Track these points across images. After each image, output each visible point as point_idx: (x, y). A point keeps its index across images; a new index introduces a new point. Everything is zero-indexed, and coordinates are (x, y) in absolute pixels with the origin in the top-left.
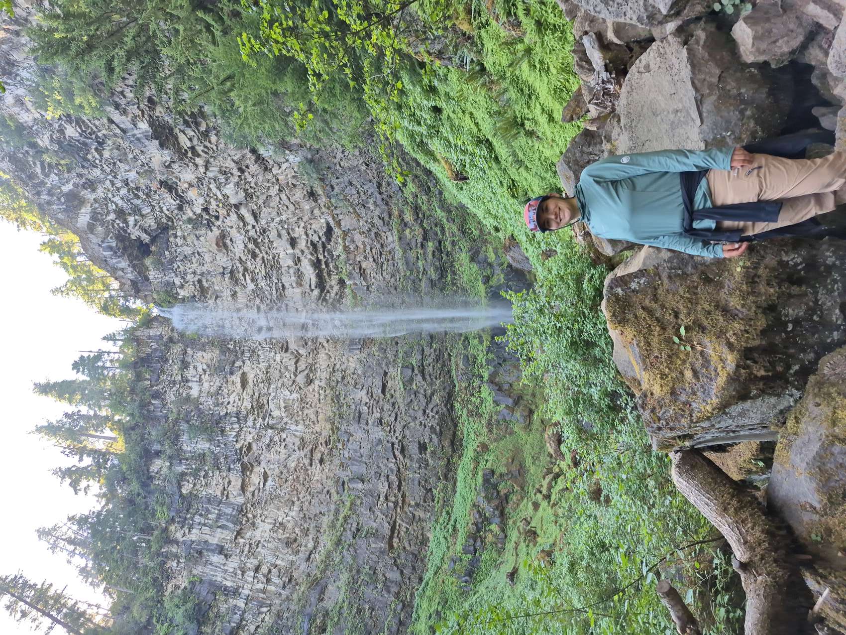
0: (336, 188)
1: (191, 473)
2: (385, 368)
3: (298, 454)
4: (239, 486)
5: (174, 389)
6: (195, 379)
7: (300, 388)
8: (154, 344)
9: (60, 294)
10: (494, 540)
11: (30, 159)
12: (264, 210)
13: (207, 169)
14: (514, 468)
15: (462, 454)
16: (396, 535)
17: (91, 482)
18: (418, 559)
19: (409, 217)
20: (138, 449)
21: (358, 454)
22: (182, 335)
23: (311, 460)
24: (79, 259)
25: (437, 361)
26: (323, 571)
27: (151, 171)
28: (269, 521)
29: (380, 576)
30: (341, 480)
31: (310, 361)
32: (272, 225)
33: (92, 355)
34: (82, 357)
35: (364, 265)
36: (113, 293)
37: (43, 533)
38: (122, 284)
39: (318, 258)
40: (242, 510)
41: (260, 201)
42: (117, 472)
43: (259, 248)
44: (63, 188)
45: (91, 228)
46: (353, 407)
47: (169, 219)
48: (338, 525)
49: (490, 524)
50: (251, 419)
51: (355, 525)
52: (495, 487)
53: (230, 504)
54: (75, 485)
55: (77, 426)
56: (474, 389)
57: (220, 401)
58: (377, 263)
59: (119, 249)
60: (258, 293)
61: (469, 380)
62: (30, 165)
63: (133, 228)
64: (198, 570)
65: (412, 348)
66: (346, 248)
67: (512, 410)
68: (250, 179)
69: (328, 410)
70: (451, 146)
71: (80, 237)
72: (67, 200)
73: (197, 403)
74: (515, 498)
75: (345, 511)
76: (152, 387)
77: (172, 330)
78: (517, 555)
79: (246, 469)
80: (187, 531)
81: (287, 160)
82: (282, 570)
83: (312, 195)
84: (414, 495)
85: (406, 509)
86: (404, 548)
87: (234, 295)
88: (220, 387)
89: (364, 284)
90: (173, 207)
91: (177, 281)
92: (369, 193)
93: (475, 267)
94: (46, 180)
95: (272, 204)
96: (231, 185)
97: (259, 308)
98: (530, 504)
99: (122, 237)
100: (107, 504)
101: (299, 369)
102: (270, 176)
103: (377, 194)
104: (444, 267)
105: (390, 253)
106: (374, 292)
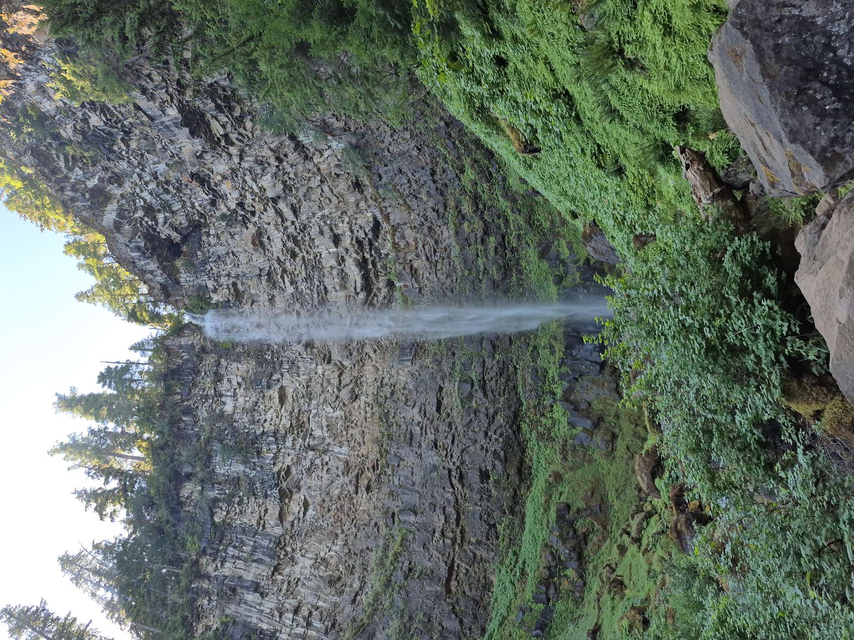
0: (384, 176)
1: (224, 499)
2: (440, 383)
3: (342, 480)
4: (277, 515)
5: (207, 404)
6: (229, 394)
7: (344, 405)
8: (186, 356)
9: (85, 301)
10: (570, 587)
11: (53, 152)
12: (304, 203)
13: (241, 159)
14: (594, 503)
15: (531, 484)
16: (454, 577)
17: (118, 506)
18: (480, 606)
19: (467, 208)
20: (168, 470)
21: (410, 482)
22: (215, 344)
23: (357, 487)
24: (106, 261)
25: (501, 375)
26: (371, 616)
27: (181, 162)
28: (310, 556)
29: (436, 625)
30: (390, 512)
31: (355, 374)
32: (313, 220)
33: (119, 366)
34: (109, 369)
35: (415, 265)
36: (142, 298)
37: (67, 562)
38: (151, 289)
39: (364, 257)
40: (280, 542)
41: (300, 194)
42: (145, 496)
43: (299, 246)
44: (88, 183)
45: (118, 226)
46: (404, 427)
47: (202, 215)
48: (388, 563)
49: (566, 568)
50: (290, 438)
51: (406, 564)
52: (571, 524)
53: (267, 536)
54: (100, 510)
55: (104, 444)
56: (545, 408)
57: (257, 418)
58: (430, 262)
59: (147, 249)
60: (298, 297)
61: (539, 397)
62: (53, 159)
63: (163, 226)
64: (231, 609)
65: (471, 359)
66: (395, 245)
67: (590, 433)
68: (289, 170)
69: (375, 430)
70: (518, 108)
71: (107, 236)
72: (92, 196)
73: (230, 420)
74: (595, 539)
75: (395, 547)
76: (183, 402)
77: (205, 339)
78: (600, 608)
79: (285, 496)
80: (219, 565)
81: (330, 147)
82: (325, 613)
83: (357, 186)
84: (475, 531)
85: (466, 547)
86: (464, 592)
87: (272, 300)
88: (257, 403)
89: (416, 285)
90: (205, 203)
91: (210, 284)
92: (422, 182)
93: (545, 265)
94: (70, 175)
95: (313, 197)
96: (269, 176)
97: (298, 313)
98: (615, 547)
99: (151, 236)
100: (134, 532)
101: (343, 383)
102: (310, 166)
103: (430, 183)
104: (508, 265)
105: (446, 250)
106: (427, 295)
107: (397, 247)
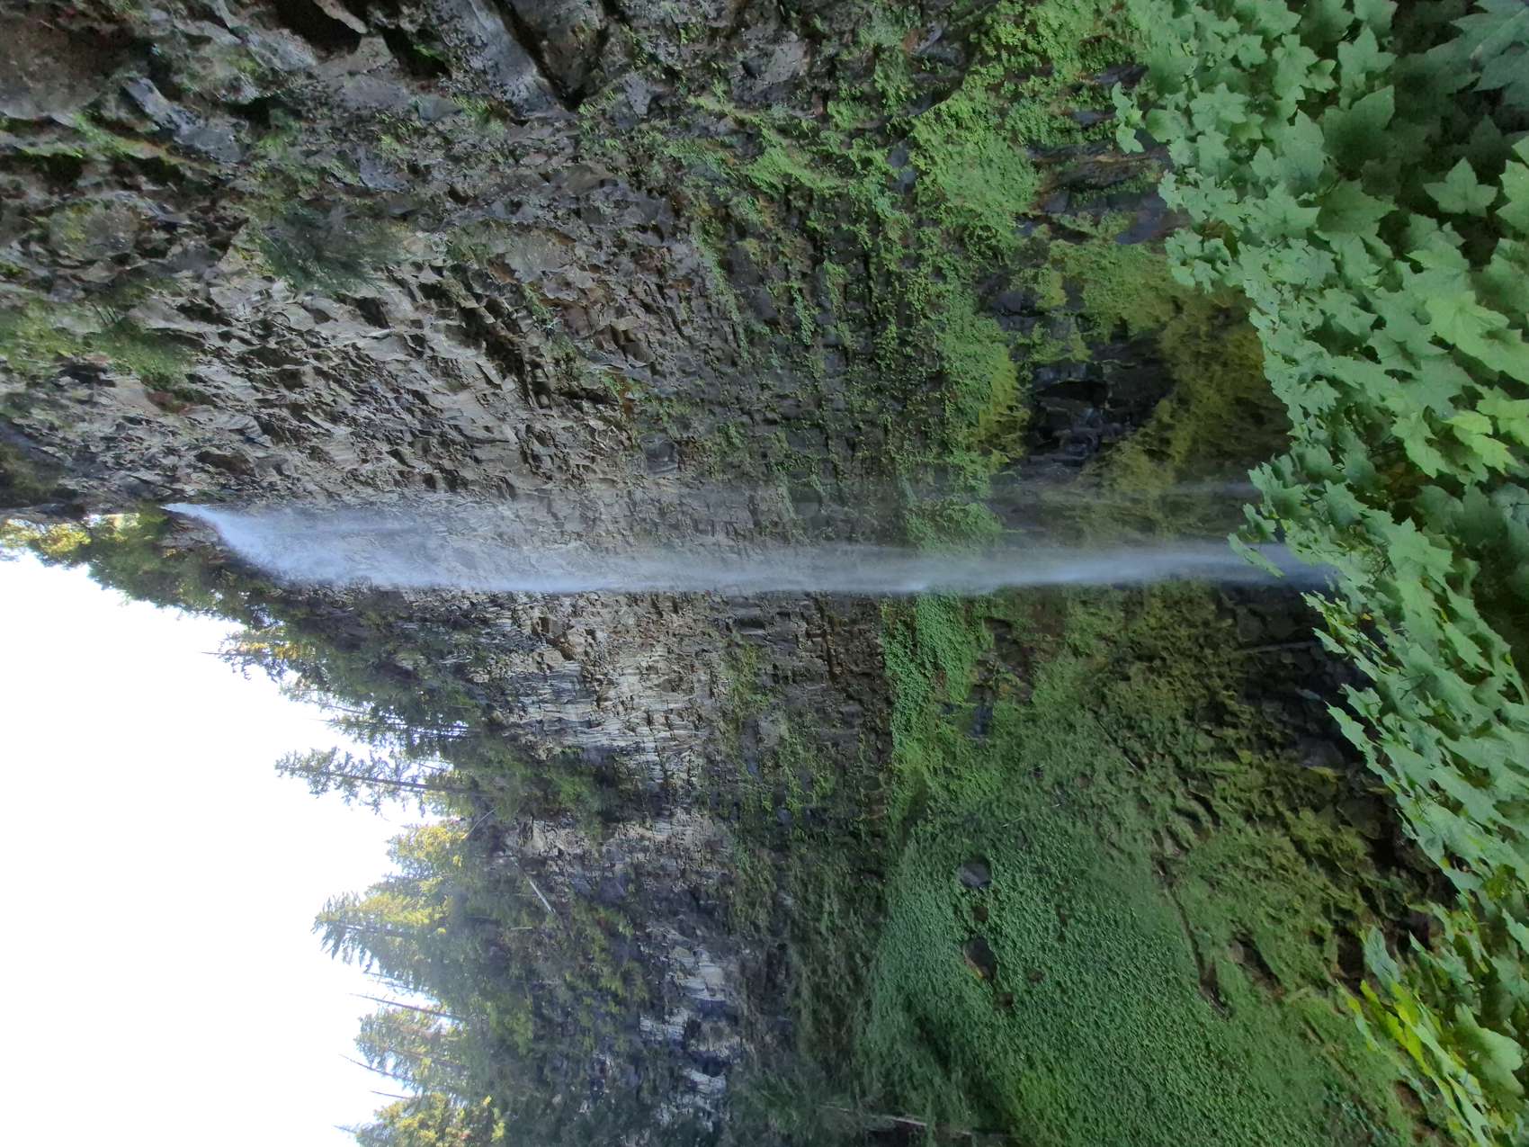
39: (464, 313)
104: (877, 313)
105: (691, 283)
106: (672, 374)
107: (556, 304)
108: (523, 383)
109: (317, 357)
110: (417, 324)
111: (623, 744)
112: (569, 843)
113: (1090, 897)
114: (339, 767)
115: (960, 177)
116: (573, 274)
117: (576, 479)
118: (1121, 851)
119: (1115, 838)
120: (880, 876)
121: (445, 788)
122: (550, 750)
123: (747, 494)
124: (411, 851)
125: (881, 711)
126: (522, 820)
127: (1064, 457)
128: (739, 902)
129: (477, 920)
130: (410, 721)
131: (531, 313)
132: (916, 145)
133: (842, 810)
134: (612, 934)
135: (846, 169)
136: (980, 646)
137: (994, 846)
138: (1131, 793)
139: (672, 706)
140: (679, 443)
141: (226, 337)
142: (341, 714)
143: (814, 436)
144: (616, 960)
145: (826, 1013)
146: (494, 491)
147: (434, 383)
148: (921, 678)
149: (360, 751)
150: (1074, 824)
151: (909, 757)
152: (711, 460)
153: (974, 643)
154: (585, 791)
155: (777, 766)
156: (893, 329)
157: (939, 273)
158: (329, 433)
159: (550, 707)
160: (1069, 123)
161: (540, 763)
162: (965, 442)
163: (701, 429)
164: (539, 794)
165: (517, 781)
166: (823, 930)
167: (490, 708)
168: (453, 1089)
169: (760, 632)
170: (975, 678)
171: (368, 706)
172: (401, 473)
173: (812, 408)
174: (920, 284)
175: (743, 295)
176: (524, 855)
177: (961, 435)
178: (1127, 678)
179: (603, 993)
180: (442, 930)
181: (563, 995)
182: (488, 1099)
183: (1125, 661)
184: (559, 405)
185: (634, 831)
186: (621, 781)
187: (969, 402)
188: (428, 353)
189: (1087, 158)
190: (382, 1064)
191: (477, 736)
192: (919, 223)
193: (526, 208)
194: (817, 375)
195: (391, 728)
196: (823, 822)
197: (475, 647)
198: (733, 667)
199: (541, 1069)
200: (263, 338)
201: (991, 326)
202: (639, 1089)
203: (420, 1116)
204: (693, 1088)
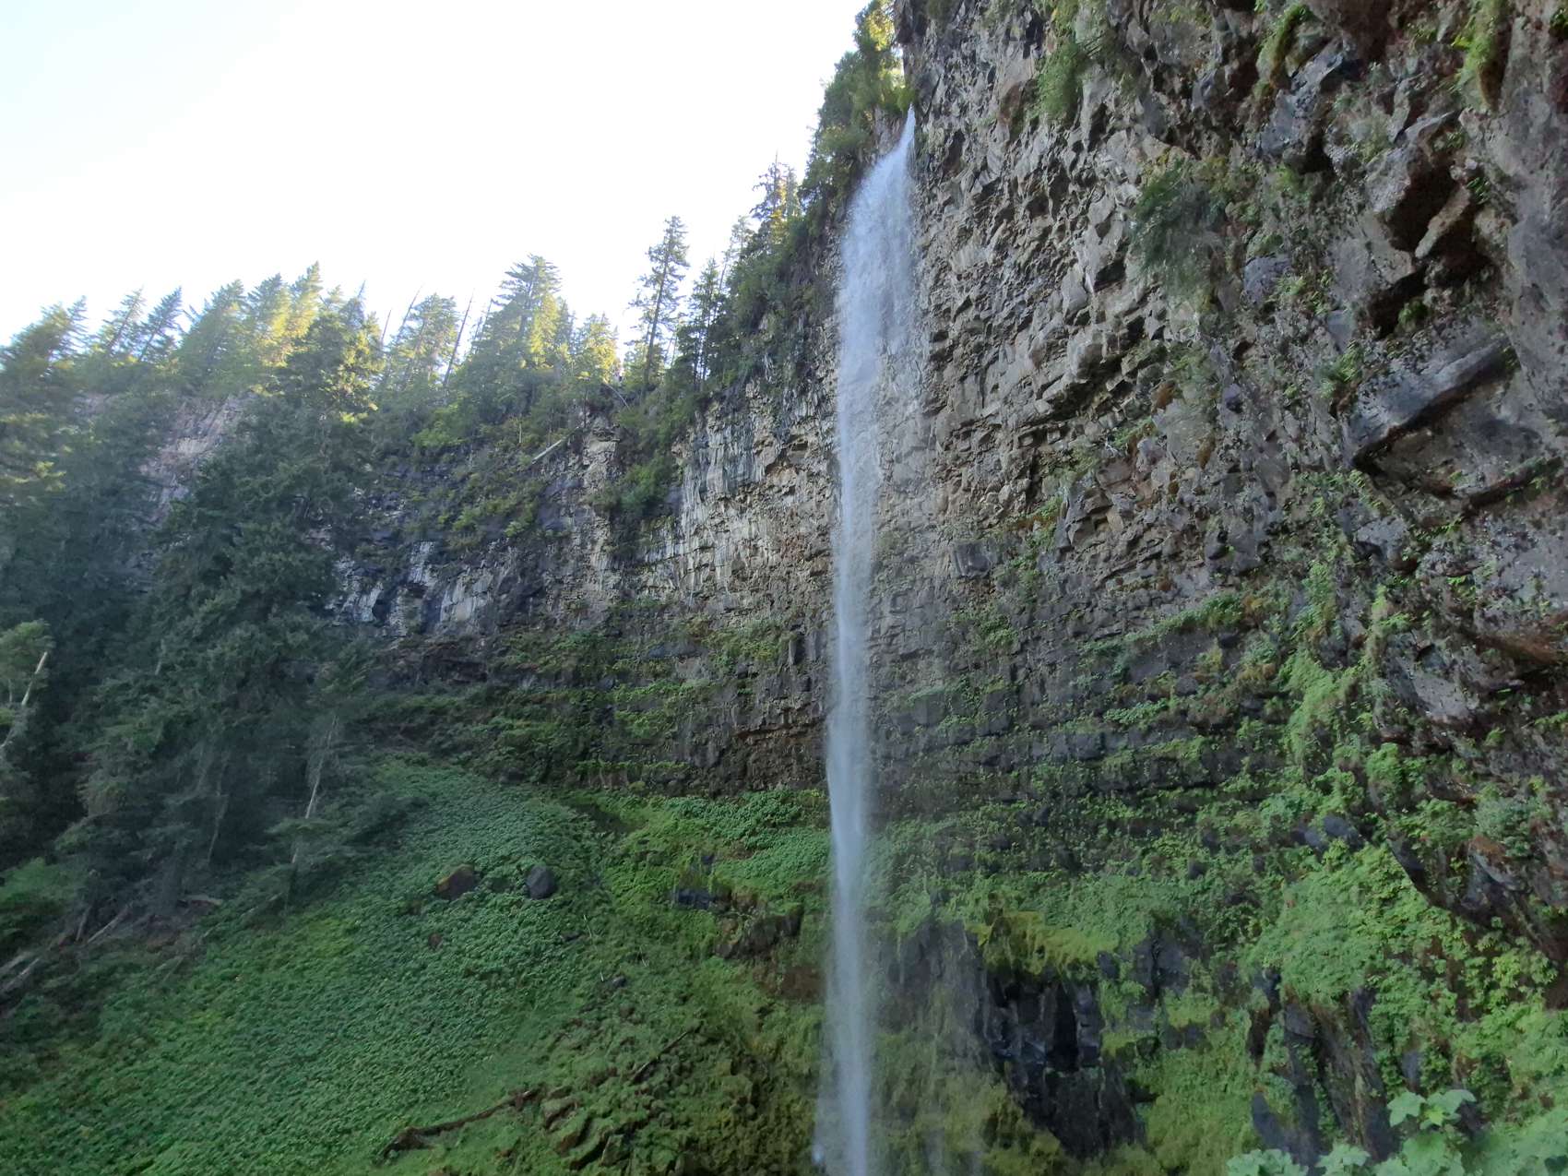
104: (1145, 795)
105: (1165, 588)
106: (1062, 569)
107: (1131, 450)
108: (1045, 420)
109: (1062, 229)
110: (1101, 318)
111: (683, 523)
112: (594, 475)
113: (507, 1009)
114: (672, 270)
115: (1319, 901)
116: (1165, 467)
117: (946, 474)
118: (551, 1049)
119: (566, 1042)
120: (543, 780)
121: (650, 361)
122: (680, 454)
123: (935, 648)
124: (595, 335)
125: (707, 785)
126: (617, 432)
127: (986, 1014)
128: (528, 636)
129: (530, 394)
130: (711, 329)
131: (1119, 425)
132: (1354, 846)
133: (611, 741)
134: (510, 515)
135: (1316, 763)
136: (773, 899)
137: (564, 904)
138: (611, 1065)
139: (718, 570)
140: (987, 577)
141: (1078, 147)
142: (719, 269)
143: (1000, 720)
144: (485, 519)
145: (420, 720)
146: (933, 396)
147: (1041, 336)
148: (740, 830)
149: (686, 285)
150: (581, 996)
151: (659, 814)
152: (970, 610)
153: (775, 892)
154: (640, 488)
155: (656, 675)
156: (1129, 813)
157: (1198, 870)
158: (985, 243)
159: (721, 453)
160: (1401, 1041)
161: (668, 446)
162: (999, 893)
163: (1004, 599)
164: (640, 446)
165: (653, 426)
166: (496, 719)
167: (722, 399)
168: (386, 376)
169: (791, 660)
170: (738, 891)
171: (726, 292)
172: (948, 310)
173: (1031, 719)
174: (1184, 849)
175: (1156, 644)
176: (586, 434)
177: (1007, 889)
178: (734, 1071)
179: (456, 509)
180: (524, 363)
181: (459, 472)
182: (375, 408)
183: (753, 1071)
184: (1023, 456)
185: (601, 535)
186: (648, 522)
187: (1047, 901)
188: (1071, 329)
189: (1357, 1063)
190: (414, 317)
191: (696, 388)
192: (1257, 849)
193: (1235, 418)
194: (1069, 725)
195: (706, 313)
196: (599, 721)
197: (780, 384)
198: (755, 632)
199: (395, 453)
200: (1078, 180)
201: (1139, 933)
202: (369, 541)
203: (367, 350)
204: (364, 591)
